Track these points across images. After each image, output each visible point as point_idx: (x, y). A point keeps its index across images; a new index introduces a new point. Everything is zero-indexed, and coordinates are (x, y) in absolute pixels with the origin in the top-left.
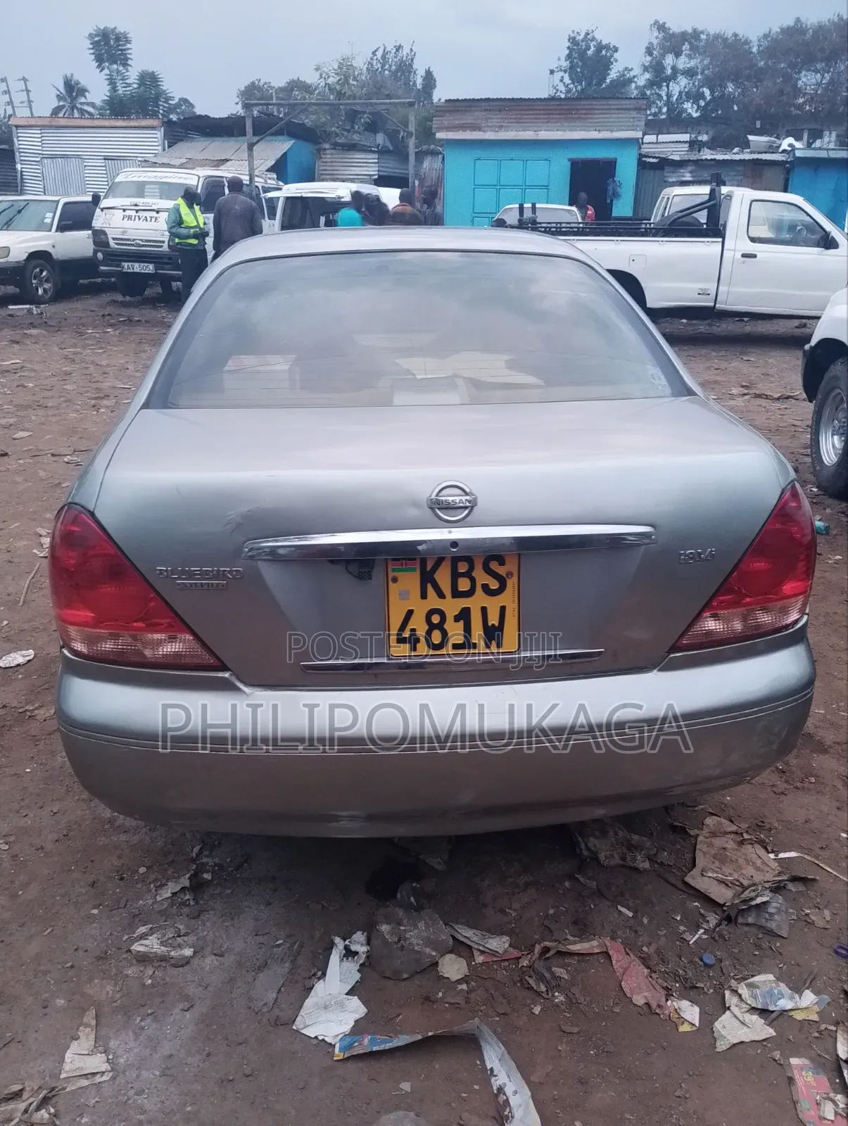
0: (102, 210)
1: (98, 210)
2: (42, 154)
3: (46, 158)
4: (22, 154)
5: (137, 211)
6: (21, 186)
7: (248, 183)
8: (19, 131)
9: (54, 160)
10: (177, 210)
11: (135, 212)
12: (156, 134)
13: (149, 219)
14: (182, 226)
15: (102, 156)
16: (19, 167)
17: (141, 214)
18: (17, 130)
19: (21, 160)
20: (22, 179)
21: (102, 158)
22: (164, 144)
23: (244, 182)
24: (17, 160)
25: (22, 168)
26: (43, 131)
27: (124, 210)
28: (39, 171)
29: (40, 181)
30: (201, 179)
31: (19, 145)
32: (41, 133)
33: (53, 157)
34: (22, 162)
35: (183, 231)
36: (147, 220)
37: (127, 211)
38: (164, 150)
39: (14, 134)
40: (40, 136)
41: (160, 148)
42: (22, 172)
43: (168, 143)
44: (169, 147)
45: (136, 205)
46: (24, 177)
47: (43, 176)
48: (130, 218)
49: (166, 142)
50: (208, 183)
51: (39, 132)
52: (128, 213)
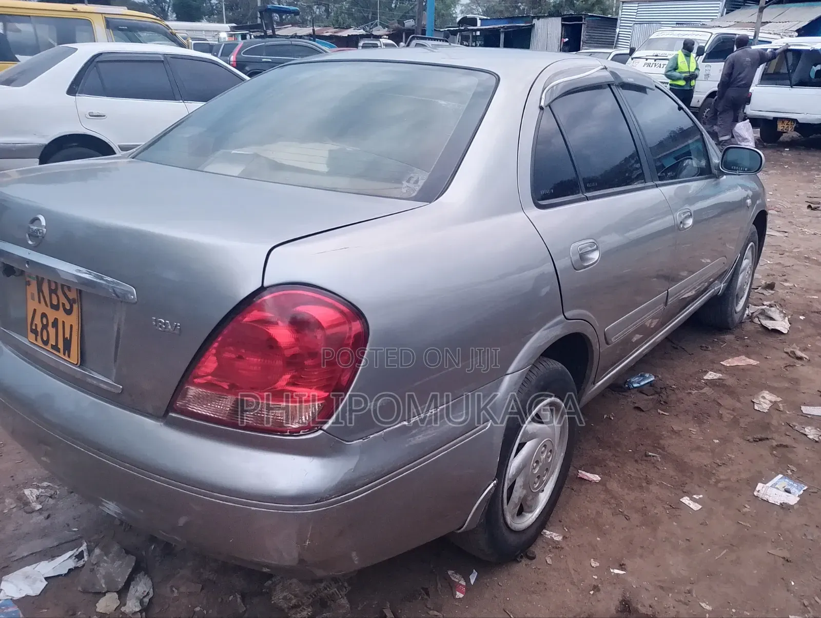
0: (632, 59)
1: (630, 59)
2: (634, 21)
3: (637, 24)
4: (622, 22)
5: (655, 60)
6: (616, 44)
7: (752, 38)
8: (624, 5)
9: (642, 25)
10: (676, 59)
11: (653, 60)
12: (719, 4)
13: (662, 66)
14: (677, 71)
15: (675, 21)
16: (618, 30)
17: (657, 62)
18: (623, 4)
19: (620, 26)
20: (618, 39)
21: (675, 23)
22: (723, 10)
23: (750, 38)
24: (618, 25)
25: (619, 31)
26: (639, 5)
27: (647, 59)
28: (630, 33)
29: (629, 40)
30: (713, 36)
31: (622, 15)
32: (638, 6)
33: (641, 23)
34: (621, 27)
35: (676, 74)
36: (660, 67)
37: (649, 60)
38: (722, 15)
39: (620, 8)
40: (636, 8)
41: (719, 15)
42: (619, 34)
43: (727, 10)
44: (727, 13)
45: (657, 56)
46: (620, 38)
47: (632, 37)
48: (649, 65)
49: (726, 9)
50: (719, 39)
51: (637, 5)
52: (649, 61)
